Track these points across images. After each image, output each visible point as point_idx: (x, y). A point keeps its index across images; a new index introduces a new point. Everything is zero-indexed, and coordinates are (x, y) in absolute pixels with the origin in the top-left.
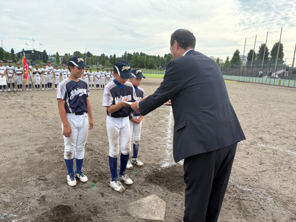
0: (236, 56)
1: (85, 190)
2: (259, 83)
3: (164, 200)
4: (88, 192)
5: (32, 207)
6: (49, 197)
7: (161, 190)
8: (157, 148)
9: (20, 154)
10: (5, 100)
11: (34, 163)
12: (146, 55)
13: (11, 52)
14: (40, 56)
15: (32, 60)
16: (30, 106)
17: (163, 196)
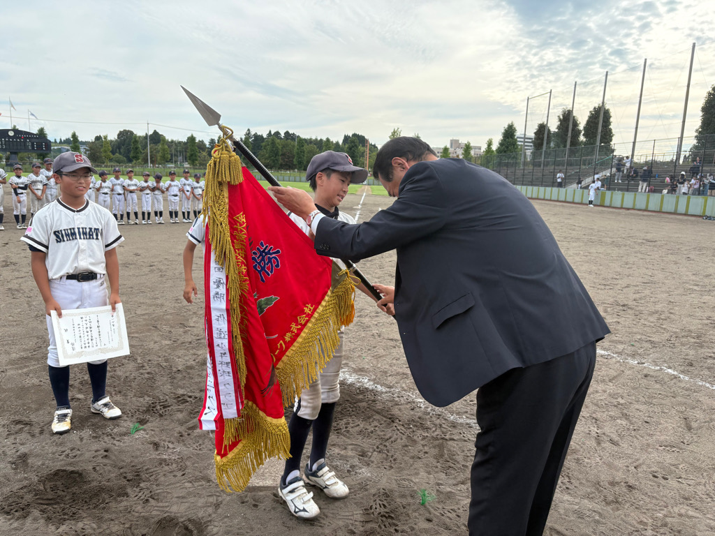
0: (508, 138)
1: (118, 439)
2: (558, 201)
4: (124, 443)
6: (37, 456)
12: (298, 137)
14: (30, 144)
15: (8, 153)
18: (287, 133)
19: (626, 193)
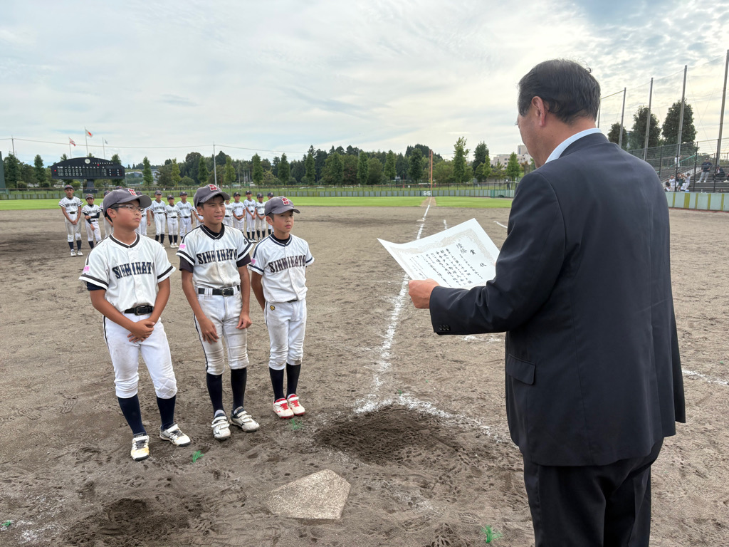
1: (180, 467)
3: (347, 480)
4: (187, 471)
5: (66, 505)
6: (103, 485)
7: (345, 459)
8: (355, 372)
9: (47, 400)
10: (20, 281)
11: (75, 418)
12: (361, 151)
13: (36, 164)
14: (105, 171)
15: (85, 180)
16: (75, 291)
17: (347, 471)
18: (350, 148)
19: (713, 194)
